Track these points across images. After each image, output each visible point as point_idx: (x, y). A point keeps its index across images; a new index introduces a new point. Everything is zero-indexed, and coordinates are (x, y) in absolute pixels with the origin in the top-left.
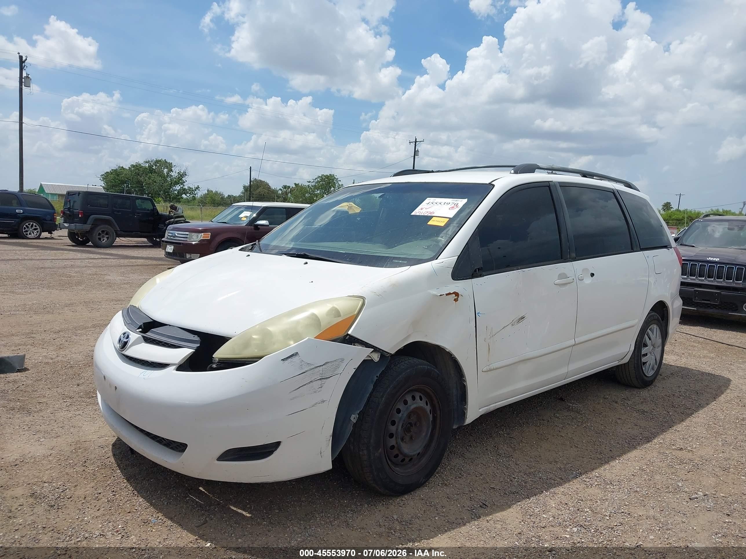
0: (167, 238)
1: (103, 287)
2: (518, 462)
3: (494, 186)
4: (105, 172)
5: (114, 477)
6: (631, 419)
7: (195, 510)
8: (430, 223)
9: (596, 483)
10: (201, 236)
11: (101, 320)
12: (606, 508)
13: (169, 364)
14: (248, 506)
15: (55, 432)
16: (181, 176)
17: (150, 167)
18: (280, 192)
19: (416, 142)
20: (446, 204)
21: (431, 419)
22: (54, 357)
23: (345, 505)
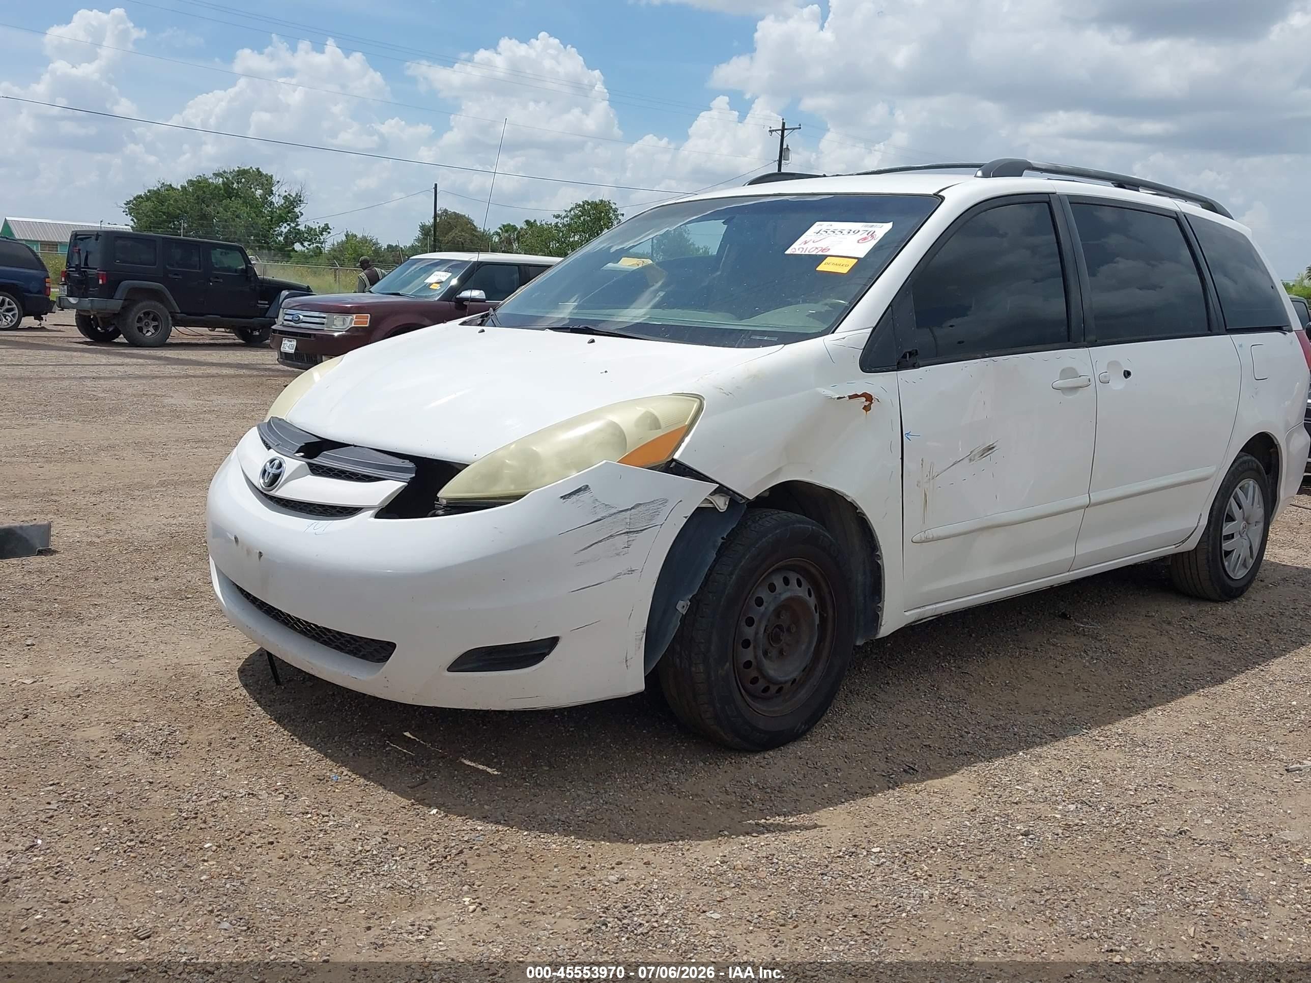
0: (283, 325)
1: (165, 418)
2: (975, 710)
3: (943, 198)
4: (135, 196)
5: (253, 715)
6: (1194, 649)
7: (402, 765)
8: (821, 268)
9: (1116, 744)
10: (352, 321)
11: (175, 474)
12: (1130, 780)
13: (362, 508)
14: (495, 760)
15: (132, 649)
16: (291, 203)
17: (227, 185)
18: (496, 239)
19: (783, 130)
20: (851, 232)
21: (817, 622)
22: (101, 533)
23: (663, 762)
